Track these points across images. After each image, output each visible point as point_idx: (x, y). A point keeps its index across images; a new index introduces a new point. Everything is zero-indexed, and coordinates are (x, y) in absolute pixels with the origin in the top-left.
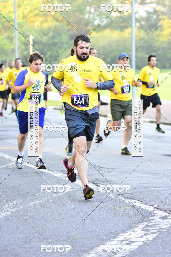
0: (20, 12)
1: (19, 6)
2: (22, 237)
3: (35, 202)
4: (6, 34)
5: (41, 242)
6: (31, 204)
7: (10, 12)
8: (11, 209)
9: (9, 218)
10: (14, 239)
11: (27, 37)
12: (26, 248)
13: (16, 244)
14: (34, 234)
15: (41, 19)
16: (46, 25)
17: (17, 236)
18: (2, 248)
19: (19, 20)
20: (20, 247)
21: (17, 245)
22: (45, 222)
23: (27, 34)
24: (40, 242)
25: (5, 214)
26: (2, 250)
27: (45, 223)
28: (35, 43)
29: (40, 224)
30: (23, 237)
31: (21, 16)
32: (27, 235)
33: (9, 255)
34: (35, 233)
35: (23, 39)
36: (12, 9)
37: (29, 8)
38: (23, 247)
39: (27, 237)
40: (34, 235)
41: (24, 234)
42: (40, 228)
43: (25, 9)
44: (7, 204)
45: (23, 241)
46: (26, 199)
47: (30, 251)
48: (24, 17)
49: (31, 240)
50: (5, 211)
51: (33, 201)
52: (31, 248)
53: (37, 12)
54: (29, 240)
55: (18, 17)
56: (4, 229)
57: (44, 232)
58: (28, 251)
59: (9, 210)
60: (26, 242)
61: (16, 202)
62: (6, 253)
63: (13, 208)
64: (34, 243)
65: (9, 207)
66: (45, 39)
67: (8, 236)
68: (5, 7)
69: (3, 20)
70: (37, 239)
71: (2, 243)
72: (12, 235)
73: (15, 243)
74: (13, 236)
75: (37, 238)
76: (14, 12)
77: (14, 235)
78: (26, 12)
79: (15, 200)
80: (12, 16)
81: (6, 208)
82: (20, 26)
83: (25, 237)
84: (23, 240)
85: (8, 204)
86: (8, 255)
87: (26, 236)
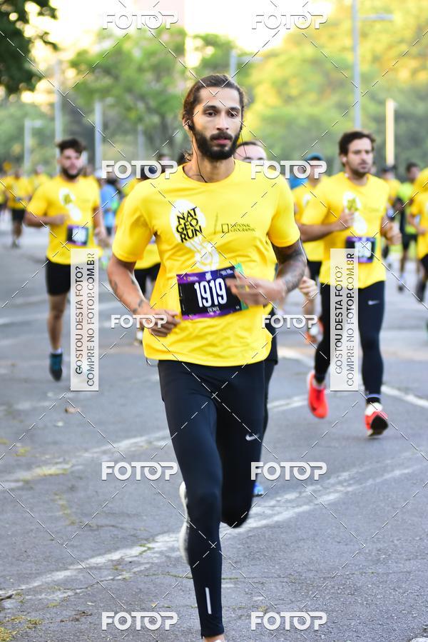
0: (365, 49)
1: (364, 35)
2: (369, 550)
3: (397, 473)
4: (334, 98)
5: (412, 561)
6: (387, 476)
7: (344, 49)
8: (343, 486)
9: (341, 507)
10: (350, 553)
11: (382, 103)
12: (378, 574)
13: (356, 565)
14: (396, 542)
15: (413, 64)
16: (422, 77)
17: (357, 547)
18: (324, 573)
19: (363, 67)
20: (365, 571)
21: (357, 568)
22: (421, 517)
23: (381, 96)
24: (407, 562)
25: (332, 497)
26: (324, 578)
27: (420, 519)
28: (399, 117)
29: (410, 522)
30: (370, 548)
31: (369, 57)
32: (379, 546)
33: (339, 588)
34: (398, 540)
35: (373, 108)
36: (348, 42)
37: (385, 39)
38: (370, 571)
39: (379, 550)
40: (396, 546)
41: (374, 542)
42: (408, 529)
43: (378, 42)
44: (336, 476)
45: (370, 558)
46: (379, 465)
47: (386, 582)
48: (376, 59)
49: (389, 555)
50: (332, 492)
51: (393, 470)
52: (388, 574)
53: (404, 48)
54: (384, 556)
55: (360, 59)
56: (329, 531)
57: (418, 538)
58: (381, 580)
59: (340, 488)
60: (379, 560)
61: (355, 470)
62: (332, 584)
63: (350, 485)
64: (396, 563)
65: (340, 483)
66: (420, 108)
67: (338, 547)
68: (332, 37)
69: (329, 66)
70: (401, 554)
71: (325, 562)
72: (346, 545)
73: (352, 562)
74: (348, 546)
75: (403, 552)
76: (353, 49)
77: (352, 544)
78: (379, 48)
79: (354, 465)
80: (349, 57)
81: (333, 485)
82: (366, 79)
83: (374, 550)
84: (370, 555)
85: (338, 477)
86: (336, 588)
87: (376, 548)
